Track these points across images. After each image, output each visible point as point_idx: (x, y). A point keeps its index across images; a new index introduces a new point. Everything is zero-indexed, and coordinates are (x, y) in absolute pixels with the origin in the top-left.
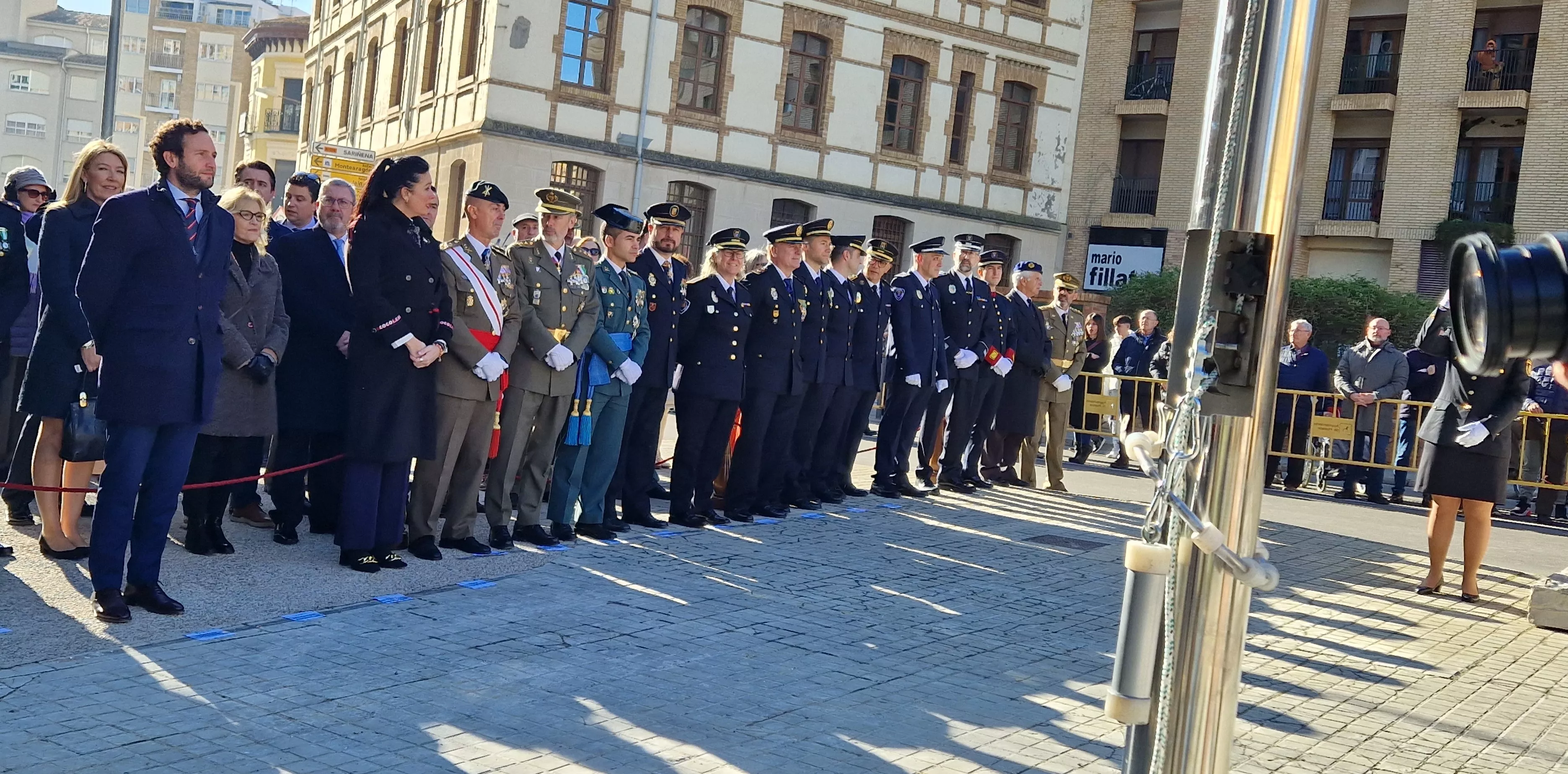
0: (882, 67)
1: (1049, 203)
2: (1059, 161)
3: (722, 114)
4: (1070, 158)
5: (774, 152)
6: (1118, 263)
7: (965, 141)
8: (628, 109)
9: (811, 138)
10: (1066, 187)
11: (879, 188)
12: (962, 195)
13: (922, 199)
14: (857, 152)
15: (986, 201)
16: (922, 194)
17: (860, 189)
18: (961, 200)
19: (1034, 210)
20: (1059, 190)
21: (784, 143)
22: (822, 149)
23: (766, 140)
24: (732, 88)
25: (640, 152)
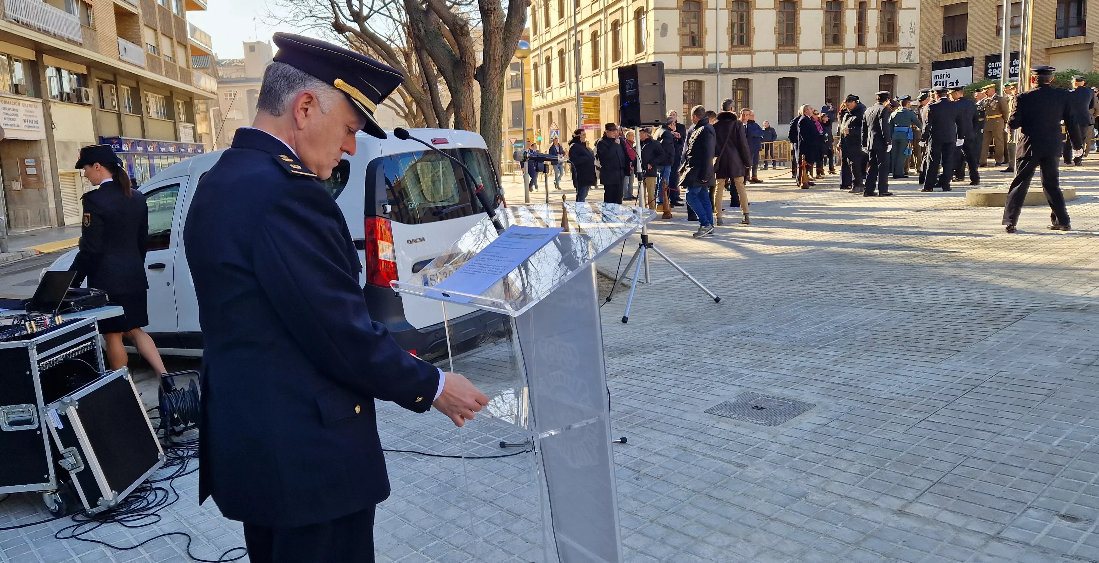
0: (822, 9)
1: (909, 55)
2: (912, 34)
3: (751, 45)
4: (918, 31)
5: (776, 57)
6: (949, 77)
7: (865, 34)
8: (711, 52)
9: (793, 48)
10: (917, 45)
11: (826, 64)
12: (866, 60)
13: (847, 65)
14: (814, 50)
15: (878, 60)
16: (847, 63)
17: (818, 66)
18: (866, 62)
19: (903, 59)
20: (914, 48)
21: (780, 52)
23: (772, 53)
24: (754, 33)
25: (718, 70)
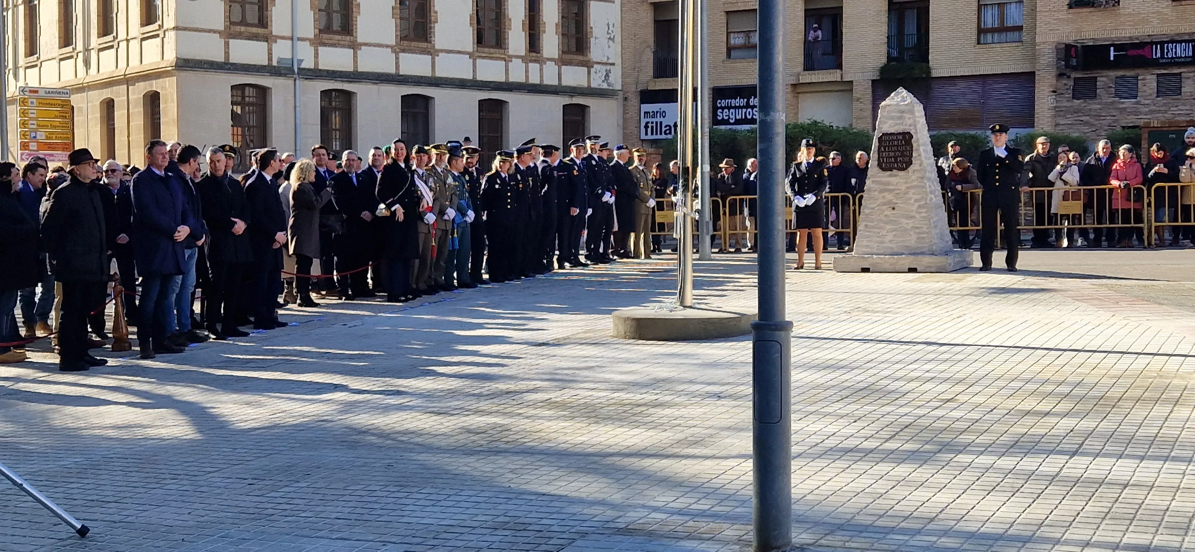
1: (607, 76)
2: (610, 42)
3: (354, 34)
5: (397, 58)
6: (664, 117)
7: (539, 35)
8: (283, 38)
9: (424, 45)
10: (617, 62)
11: (479, 78)
12: (541, 77)
13: (512, 84)
14: (459, 52)
15: (560, 79)
16: (512, 79)
17: (466, 81)
18: (542, 80)
19: (597, 82)
20: (613, 65)
21: (403, 51)
22: (433, 53)
23: (390, 50)
24: (358, 14)
25: (296, 70)
